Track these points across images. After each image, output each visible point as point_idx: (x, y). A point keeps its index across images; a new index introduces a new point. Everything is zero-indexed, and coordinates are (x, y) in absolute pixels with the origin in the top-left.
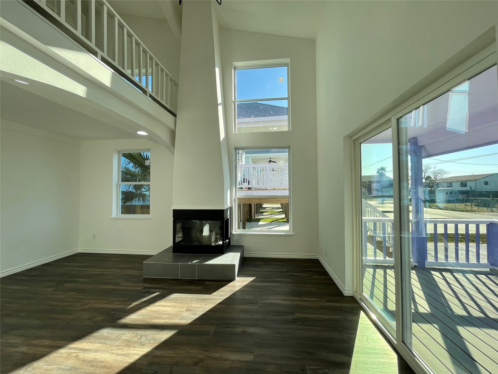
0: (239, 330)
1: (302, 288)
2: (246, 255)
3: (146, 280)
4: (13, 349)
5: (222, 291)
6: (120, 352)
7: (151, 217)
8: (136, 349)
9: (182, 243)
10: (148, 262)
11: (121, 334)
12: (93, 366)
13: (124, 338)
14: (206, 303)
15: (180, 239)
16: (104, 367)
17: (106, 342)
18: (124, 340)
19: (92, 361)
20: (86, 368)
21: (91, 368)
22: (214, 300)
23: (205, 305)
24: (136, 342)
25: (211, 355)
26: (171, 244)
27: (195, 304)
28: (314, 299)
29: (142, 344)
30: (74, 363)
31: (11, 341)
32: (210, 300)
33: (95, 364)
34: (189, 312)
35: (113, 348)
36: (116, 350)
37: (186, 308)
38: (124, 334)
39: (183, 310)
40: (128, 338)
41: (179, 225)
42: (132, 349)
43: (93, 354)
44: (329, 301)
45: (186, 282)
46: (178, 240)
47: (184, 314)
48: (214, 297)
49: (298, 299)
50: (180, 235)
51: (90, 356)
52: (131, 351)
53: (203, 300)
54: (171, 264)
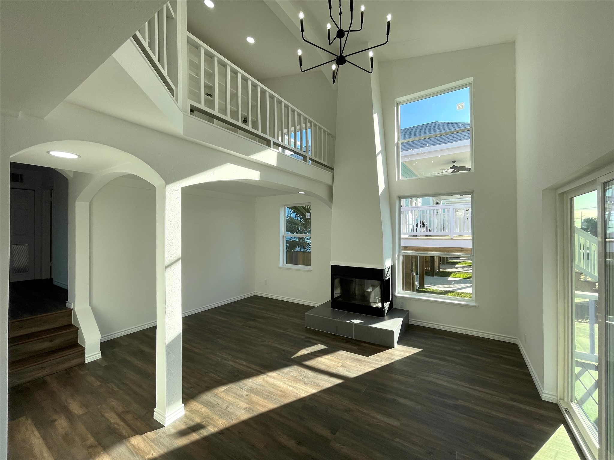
0: (389, 396)
1: (478, 375)
2: (411, 322)
3: (308, 331)
4: (226, 362)
5: (378, 356)
6: (290, 384)
7: (311, 269)
8: (301, 385)
9: (340, 299)
10: (309, 314)
11: (290, 371)
12: (273, 388)
13: (292, 374)
14: (360, 364)
15: (339, 295)
16: (280, 391)
17: (280, 374)
18: (292, 376)
19: (272, 384)
20: (269, 387)
21: (272, 389)
22: (369, 363)
23: (360, 365)
24: (301, 380)
25: (360, 409)
26: (330, 298)
27: (350, 362)
28: (491, 392)
29: (306, 383)
30: (261, 382)
31: (225, 356)
32: (365, 362)
33: (275, 387)
34: (344, 368)
35: (285, 379)
36: (287, 382)
37: (342, 364)
38: (292, 372)
39: (338, 365)
40: (295, 376)
41: (337, 281)
42: (298, 384)
43: (272, 379)
44: (512, 400)
45: (343, 339)
46: (336, 295)
47: (339, 369)
48: (369, 360)
49: (467, 385)
50: (338, 291)
51: (271, 380)
52: (297, 386)
53: (358, 360)
54: (329, 319)
